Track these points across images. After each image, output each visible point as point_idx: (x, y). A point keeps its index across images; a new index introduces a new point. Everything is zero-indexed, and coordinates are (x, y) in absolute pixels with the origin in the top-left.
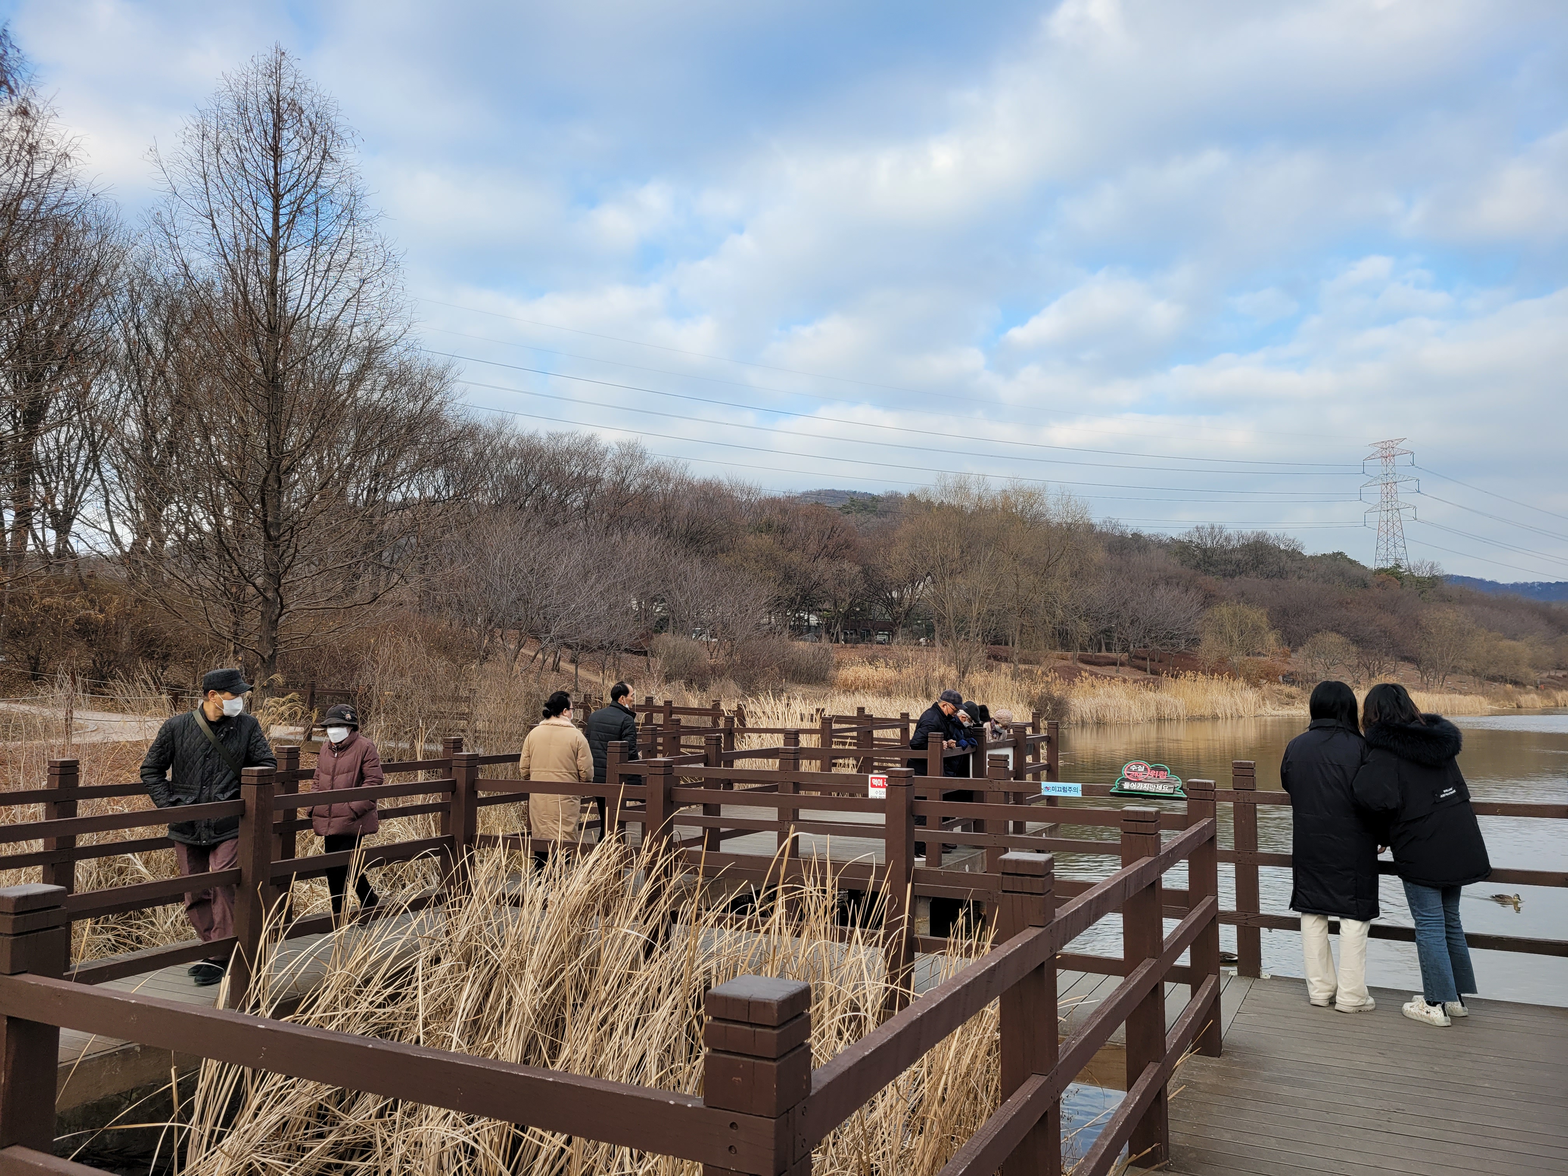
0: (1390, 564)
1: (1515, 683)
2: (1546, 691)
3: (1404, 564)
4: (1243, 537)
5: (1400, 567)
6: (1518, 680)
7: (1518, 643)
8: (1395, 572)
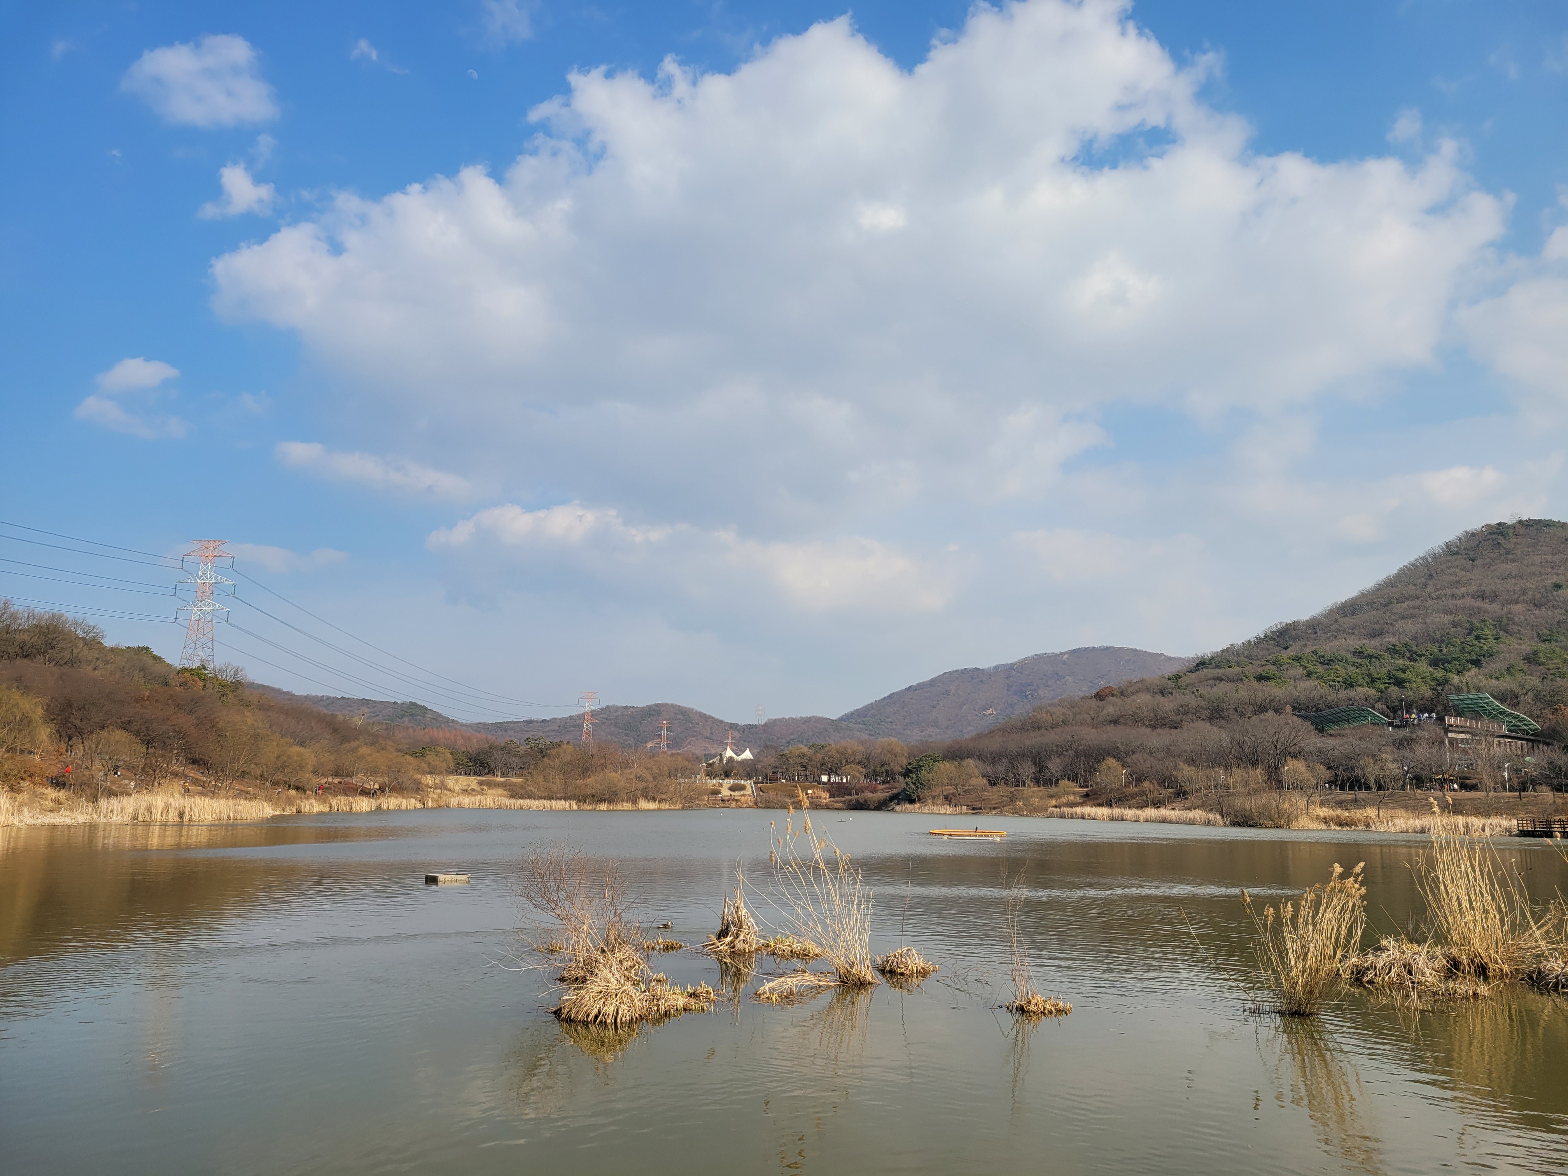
0: (196, 664)
1: (298, 789)
2: (323, 797)
3: (210, 666)
4: (33, 615)
5: (205, 668)
6: (301, 785)
7: (306, 750)
8: (199, 673)
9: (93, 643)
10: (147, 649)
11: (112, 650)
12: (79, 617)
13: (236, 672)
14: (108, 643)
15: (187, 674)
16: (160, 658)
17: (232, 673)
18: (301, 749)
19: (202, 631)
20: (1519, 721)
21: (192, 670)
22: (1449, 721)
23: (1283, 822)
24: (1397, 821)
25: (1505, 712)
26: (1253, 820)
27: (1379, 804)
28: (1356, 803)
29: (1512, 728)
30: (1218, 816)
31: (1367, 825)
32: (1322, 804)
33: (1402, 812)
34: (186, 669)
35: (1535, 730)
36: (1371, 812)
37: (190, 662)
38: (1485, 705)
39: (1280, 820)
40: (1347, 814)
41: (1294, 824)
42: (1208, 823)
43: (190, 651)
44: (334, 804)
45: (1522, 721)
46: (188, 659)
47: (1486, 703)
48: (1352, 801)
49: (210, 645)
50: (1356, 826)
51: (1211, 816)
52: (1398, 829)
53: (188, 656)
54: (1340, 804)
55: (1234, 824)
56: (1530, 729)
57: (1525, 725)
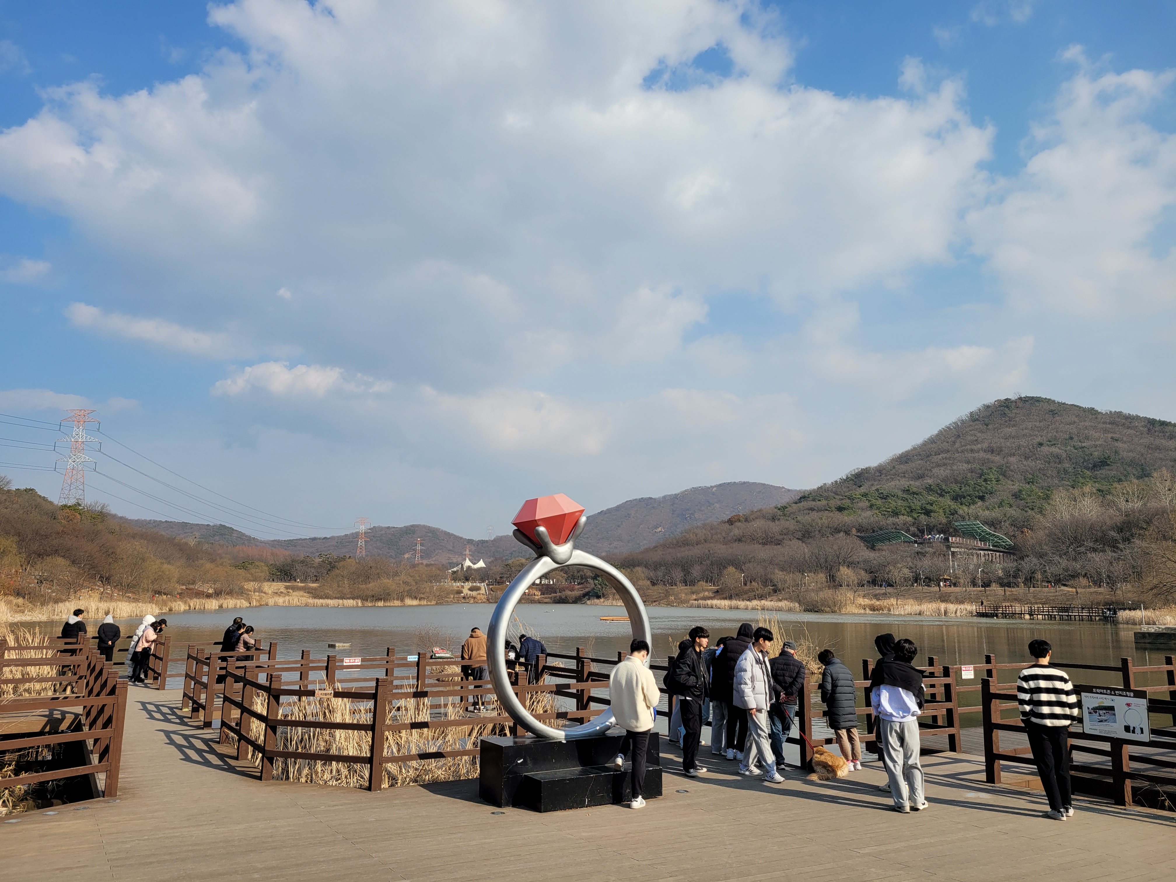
0: (71, 502)
3: (83, 503)
5: (80, 505)
8: (75, 508)
10: (32, 490)
13: (103, 506)
15: (67, 510)
16: (43, 497)
17: (100, 507)
19: (76, 477)
20: (999, 539)
21: (70, 506)
22: (952, 540)
23: (836, 608)
24: (906, 607)
25: (990, 533)
26: (818, 607)
27: (897, 596)
28: (885, 595)
29: (995, 544)
30: (797, 605)
31: (889, 610)
32: (864, 597)
33: (911, 601)
34: (65, 506)
35: (1010, 545)
36: (893, 601)
37: (66, 500)
38: (977, 529)
39: (833, 607)
40: (878, 603)
41: (844, 610)
42: (790, 610)
43: (67, 492)
44: (192, 605)
45: (1002, 540)
46: (65, 498)
47: (978, 527)
48: (883, 594)
49: (81, 487)
50: (883, 611)
51: (792, 605)
52: (906, 612)
53: (65, 495)
54: (877, 597)
55: (807, 610)
56: (1007, 545)
57: (1003, 542)
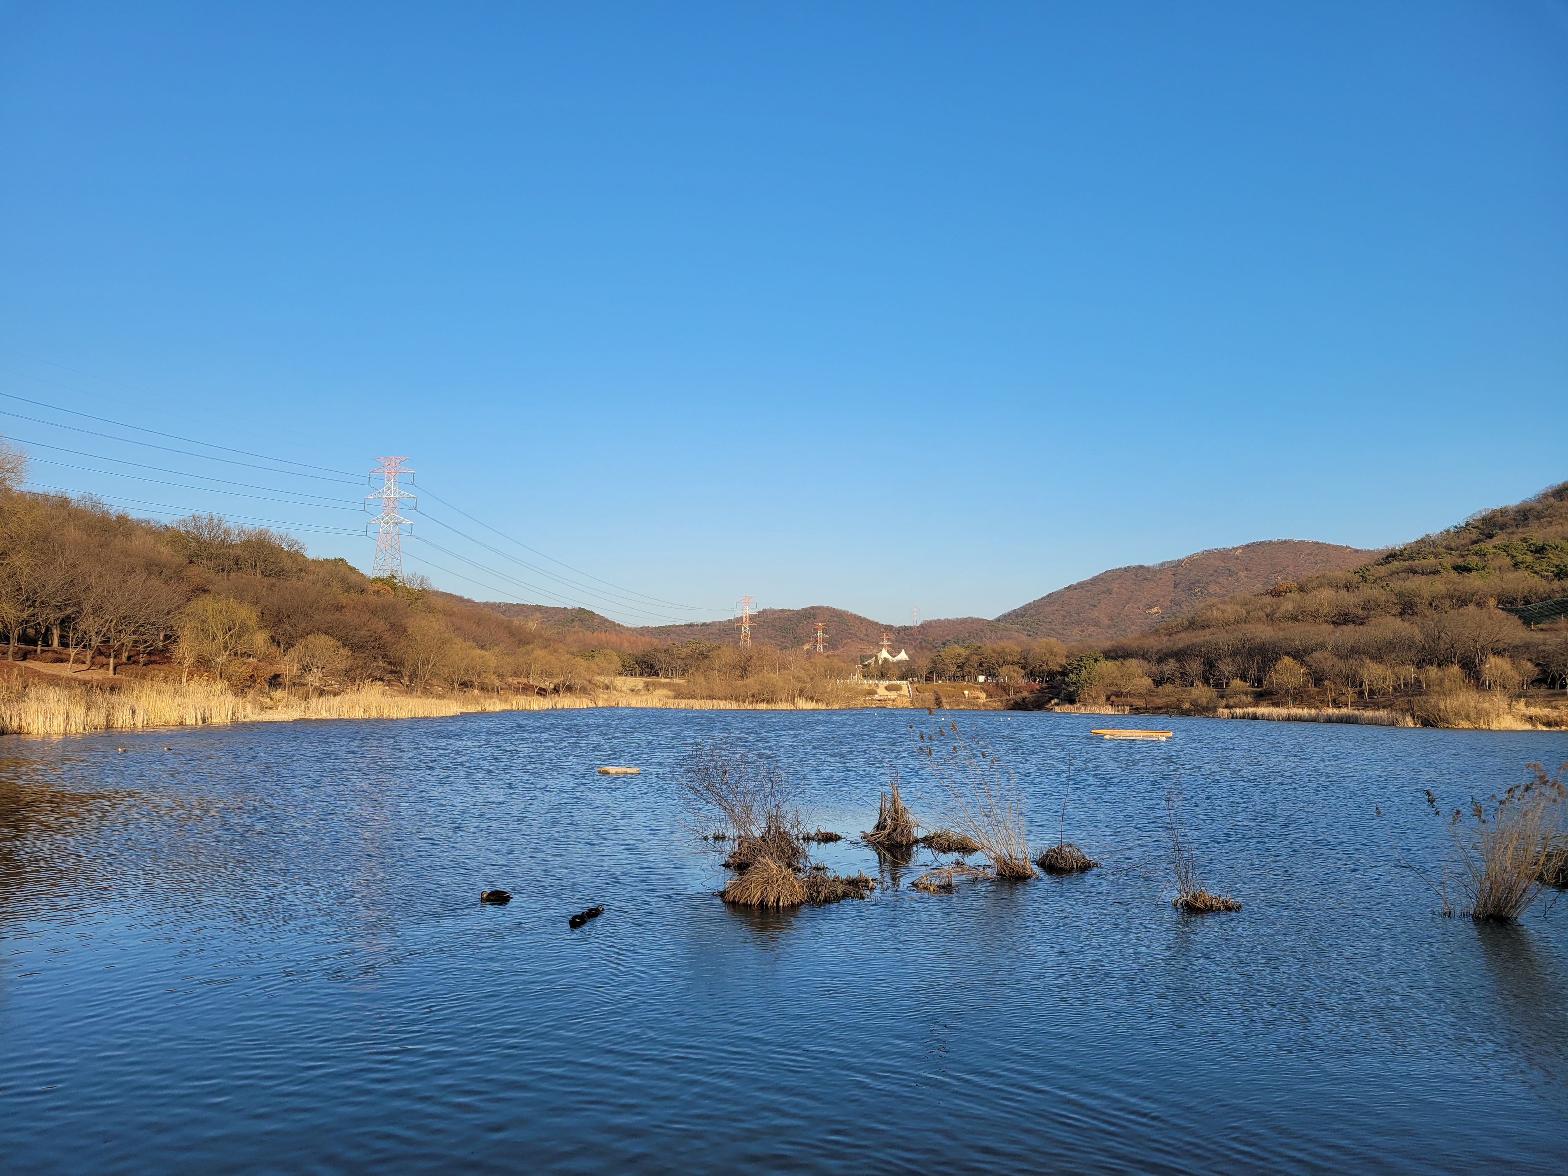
0: (387, 574)
1: (482, 689)
2: (505, 696)
3: (399, 575)
5: (395, 578)
6: (484, 686)
7: (487, 653)
8: (390, 582)
9: (296, 556)
10: (342, 560)
11: (313, 561)
12: (283, 532)
13: (422, 581)
14: (310, 555)
15: (379, 584)
16: (355, 569)
17: (418, 581)
18: (483, 652)
19: (390, 543)
21: (383, 579)
23: (1482, 722)
32: (1529, 703)
34: (379, 578)
37: (382, 572)
40: (1555, 713)
41: (1495, 724)
43: (381, 562)
46: (379, 570)
49: (397, 556)
53: (379, 566)
54: (1548, 702)
